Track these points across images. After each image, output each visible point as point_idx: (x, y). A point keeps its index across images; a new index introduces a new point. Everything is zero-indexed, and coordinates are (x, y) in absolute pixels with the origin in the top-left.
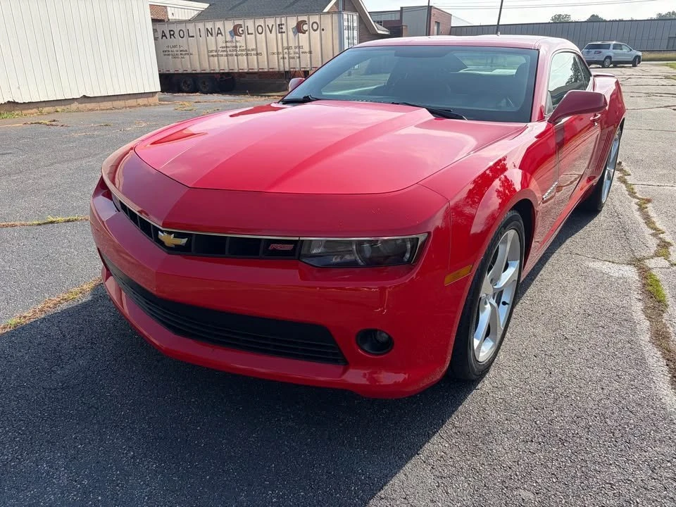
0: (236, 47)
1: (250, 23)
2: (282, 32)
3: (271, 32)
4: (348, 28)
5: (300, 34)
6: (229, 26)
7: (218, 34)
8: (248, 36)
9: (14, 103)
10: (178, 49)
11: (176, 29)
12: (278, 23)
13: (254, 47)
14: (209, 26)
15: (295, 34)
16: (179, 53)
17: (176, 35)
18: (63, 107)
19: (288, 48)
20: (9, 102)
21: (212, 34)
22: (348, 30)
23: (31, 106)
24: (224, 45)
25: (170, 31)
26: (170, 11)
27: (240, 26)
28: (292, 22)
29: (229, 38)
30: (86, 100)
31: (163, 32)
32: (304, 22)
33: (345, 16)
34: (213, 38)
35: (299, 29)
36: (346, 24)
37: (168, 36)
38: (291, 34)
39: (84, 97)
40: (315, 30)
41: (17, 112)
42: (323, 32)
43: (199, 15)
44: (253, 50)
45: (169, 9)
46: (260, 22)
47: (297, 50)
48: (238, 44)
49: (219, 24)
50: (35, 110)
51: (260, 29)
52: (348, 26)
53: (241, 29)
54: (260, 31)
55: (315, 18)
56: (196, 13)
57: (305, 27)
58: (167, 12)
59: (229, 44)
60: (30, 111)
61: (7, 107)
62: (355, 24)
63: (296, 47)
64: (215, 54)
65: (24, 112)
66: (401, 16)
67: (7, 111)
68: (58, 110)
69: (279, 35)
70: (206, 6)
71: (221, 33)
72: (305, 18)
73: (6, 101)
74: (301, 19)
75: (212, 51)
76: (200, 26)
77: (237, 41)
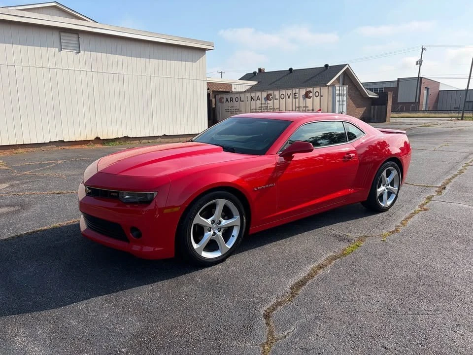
0: (267, 107)
1: (277, 93)
2: (296, 98)
3: (289, 98)
4: (339, 95)
5: (307, 99)
6: (265, 94)
7: (257, 99)
8: (275, 101)
9: (128, 137)
10: (234, 108)
11: (234, 97)
12: (294, 92)
13: (278, 107)
14: (253, 95)
15: (304, 98)
16: (234, 110)
17: (234, 100)
18: (153, 140)
19: (299, 107)
20: (125, 136)
21: (254, 100)
22: (339, 96)
23: (136, 139)
24: (260, 106)
25: (231, 98)
26: (233, 86)
27: (271, 95)
28: (303, 92)
29: (263, 101)
30: (165, 137)
31: (227, 99)
32: (310, 92)
33: (337, 88)
34: (254, 102)
35: (307, 96)
36: (337, 92)
37: (229, 100)
38: (301, 98)
39: (165, 135)
40: (317, 97)
41: (128, 142)
42: (322, 98)
43: (251, 88)
44: (277, 109)
45: (233, 85)
46: (283, 92)
47: (304, 109)
48: (269, 105)
49: (259, 94)
50: (138, 141)
51: (282, 96)
52: (339, 94)
53: (271, 96)
54: (282, 97)
55: (317, 89)
56: (249, 87)
57: (311, 95)
58: (232, 87)
59: (263, 105)
60: (135, 142)
61: (124, 139)
62: (345, 92)
63: (304, 107)
64: (254, 111)
65: (132, 142)
66: (398, 84)
67: (123, 141)
68: (150, 142)
69: (294, 100)
70: (256, 83)
71: (259, 99)
72: (311, 89)
73: (123, 136)
74: (308, 90)
75: (253, 110)
76: (248, 95)
77: (268, 104)
